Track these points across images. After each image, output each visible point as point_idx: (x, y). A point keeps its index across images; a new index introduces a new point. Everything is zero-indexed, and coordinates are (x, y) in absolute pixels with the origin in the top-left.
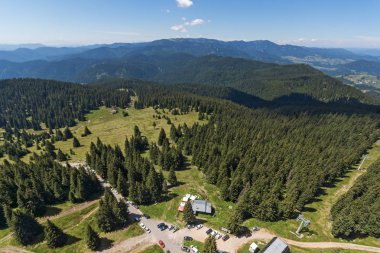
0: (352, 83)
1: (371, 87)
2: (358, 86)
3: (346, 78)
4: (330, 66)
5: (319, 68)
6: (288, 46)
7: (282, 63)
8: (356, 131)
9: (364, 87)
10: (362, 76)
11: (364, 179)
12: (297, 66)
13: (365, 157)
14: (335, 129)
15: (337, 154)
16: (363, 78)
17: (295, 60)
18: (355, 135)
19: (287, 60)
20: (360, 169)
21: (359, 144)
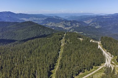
1: (54, 27)
2: (51, 27)
3: (46, 25)
4: (39, 21)
5: (36, 22)
6: (20, 14)
7: (21, 22)
8: (54, 44)
9: (52, 27)
11: (61, 60)
12: (27, 22)
13: (60, 52)
14: (48, 45)
16: (51, 24)
17: (26, 20)
18: (55, 45)
19: (22, 20)
20: (60, 57)
21: (57, 48)
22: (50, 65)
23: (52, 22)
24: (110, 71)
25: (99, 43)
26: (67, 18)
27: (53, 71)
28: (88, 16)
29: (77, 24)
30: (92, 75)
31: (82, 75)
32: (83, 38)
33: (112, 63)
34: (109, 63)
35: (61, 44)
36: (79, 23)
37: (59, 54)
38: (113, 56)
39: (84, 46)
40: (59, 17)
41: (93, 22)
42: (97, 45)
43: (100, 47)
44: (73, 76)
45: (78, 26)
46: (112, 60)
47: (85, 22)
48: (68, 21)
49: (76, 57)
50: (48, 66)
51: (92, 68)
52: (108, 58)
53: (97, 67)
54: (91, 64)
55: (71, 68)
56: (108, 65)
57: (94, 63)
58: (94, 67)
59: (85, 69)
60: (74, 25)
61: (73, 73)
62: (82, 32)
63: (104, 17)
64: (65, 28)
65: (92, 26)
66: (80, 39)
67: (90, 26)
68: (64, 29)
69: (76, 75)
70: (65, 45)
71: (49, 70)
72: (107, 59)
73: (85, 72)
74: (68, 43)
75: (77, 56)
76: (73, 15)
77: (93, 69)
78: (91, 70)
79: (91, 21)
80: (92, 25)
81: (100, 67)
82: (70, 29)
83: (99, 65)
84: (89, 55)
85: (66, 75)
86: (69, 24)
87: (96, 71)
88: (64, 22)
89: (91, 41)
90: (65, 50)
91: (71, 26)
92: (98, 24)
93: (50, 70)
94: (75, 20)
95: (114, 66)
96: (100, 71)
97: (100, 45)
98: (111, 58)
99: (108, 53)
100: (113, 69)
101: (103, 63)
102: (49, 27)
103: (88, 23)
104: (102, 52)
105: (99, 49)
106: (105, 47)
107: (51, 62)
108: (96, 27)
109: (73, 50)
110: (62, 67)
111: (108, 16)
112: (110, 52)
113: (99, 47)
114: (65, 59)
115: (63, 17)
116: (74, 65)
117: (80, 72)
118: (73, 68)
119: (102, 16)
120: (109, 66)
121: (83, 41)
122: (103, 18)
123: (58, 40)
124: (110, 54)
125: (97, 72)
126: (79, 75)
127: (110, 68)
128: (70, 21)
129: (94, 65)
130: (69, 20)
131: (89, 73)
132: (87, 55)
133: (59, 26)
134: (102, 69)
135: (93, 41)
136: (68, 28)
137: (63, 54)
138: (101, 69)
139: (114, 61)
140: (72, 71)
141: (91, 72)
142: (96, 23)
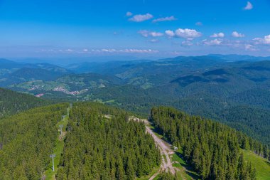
0: (26, 90)
1: (42, 91)
2: (32, 92)
3: (18, 86)
9: (36, 92)
10: (31, 82)
16: (33, 84)
23: (36, 79)
28: (125, 62)
33: (174, 165)
36: (104, 78)
38: (175, 148)
40: (54, 67)
41: (135, 75)
43: (148, 130)
45: (102, 86)
47: (119, 75)
52: (166, 154)
56: (163, 169)
60: (93, 84)
62: (113, 101)
63: (158, 65)
64: (72, 93)
66: (106, 116)
67: (130, 86)
68: (70, 95)
80: (134, 82)
81: (151, 178)
82: (85, 94)
83: (147, 173)
86: (80, 82)
88: (68, 77)
89: (130, 119)
91: (84, 87)
92: (147, 80)
95: (178, 170)
97: (149, 125)
98: (172, 153)
102: (27, 93)
103: (126, 78)
105: (147, 136)
108: (143, 87)
111: (164, 63)
113: (146, 132)
119: (153, 62)
130: (80, 72)
133: (56, 89)
135: (135, 119)
136: (78, 92)
142: (141, 78)
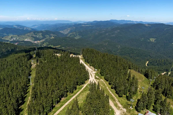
0: (8, 41)
1: (18, 41)
2: (11, 42)
3: (3, 39)
8: (20, 66)
9: (15, 42)
10: (11, 36)
11: (34, 88)
13: (30, 77)
14: (10, 70)
15: (17, 84)
16: (12, 37)
18: (21, 68)
20: (32, 84)
21: (25, 72)
22: (18, 99)
23: (13, 34)
24: (95, 87)
25: (80, 57)
26: (36, 27)
27: (22, 106)
28: (65, 24)
29: (52, 35)
30: (76, 97)
31: (64, 101)
32: (62, 54)
33: (96, 78)
34: (94, 78)
35: (31, 65)
36: (54, 33)
37: (29, 80)
38: (96, 70)
39: (63, 63)
40: (23, 27)
41: (71, 31)
42: (78, 59)
43: (82, 61)
44: (54, 105)
45: (53, 38)
46: (96, 74)
47: (62, 32)
48: (38, 32)
49: (55, 80)
50: (14, 101)
51: (76, 88)
53: (81, 86)
54: (74, 84)
55: (50, 95)
56: (92, 81)
57: (77, 83)
58: (78, 87)
59: (67, 92)
60: (48, 37)
61: (52, 101)
62: (60, 46)
63: (83, 25)
64: (35, 42)
65: (71, 37)
66: (58, 55)
67: (69, 37)
68: (34, 43)
69: (58, 103)
70: (37, 65)
71: (16, 107)
72: (91, 74)
73: (68, 96)
74: (41, 62)
75: (55, 78)
76: (45, 24)
77: (77, 90)
78: (75, 91)
79: (69, 31)
80: (71, 35)
81: (85, 86)
82: (43, 43)
83: (83, 83)
84: (70, 74)
85: (43, 107)
86: (40, 36)
87: (80, 91)
88: (32, 33)
89: (71, 56)
90: (38, 73)
91: (43, 39)
92: (78, 34)
93: (19, 106)
94: (48, 30)
95: (98, 81)
96: (85, 90)
97: (82, 59)
98: (94, 72)
99: (91, 67)
100: (97, 84)
101: (87, 80)
102: (9, 42)
103: (66, 33)
104: (85, 67)
105: (82, 65)
106: (87, 61)
107: (17, 94)
108: (76, 38)
109: (50, 71)
110: (36, 97)
111: (87, 24)
112: (93, 66)
113: (80, 62)
114: (40, 85)
115: (30, 26)
116: (53, 91)
117: (62, 97)
118: (52, 94)
119: (81, 24)
120: (94, 82)
121: (61, 57)
122: (83, 27)
123: (26, 59)
124: (93, 68)
125: (82, 92)
126: (61, 101)
127: (94, 84)
128: (41, 32)
129: (77, 84)
130: (39, 30)
131: (73, 96)
132: (68, 74)
133: (26, 40)
134: (87, 87)
135: (74, 56)
136: (39, 42)
137: (35, 79)
138: (85, 88)
139: (98, 76)
140: (51, 100)
141: (75, 94)
142: (74, 33)
